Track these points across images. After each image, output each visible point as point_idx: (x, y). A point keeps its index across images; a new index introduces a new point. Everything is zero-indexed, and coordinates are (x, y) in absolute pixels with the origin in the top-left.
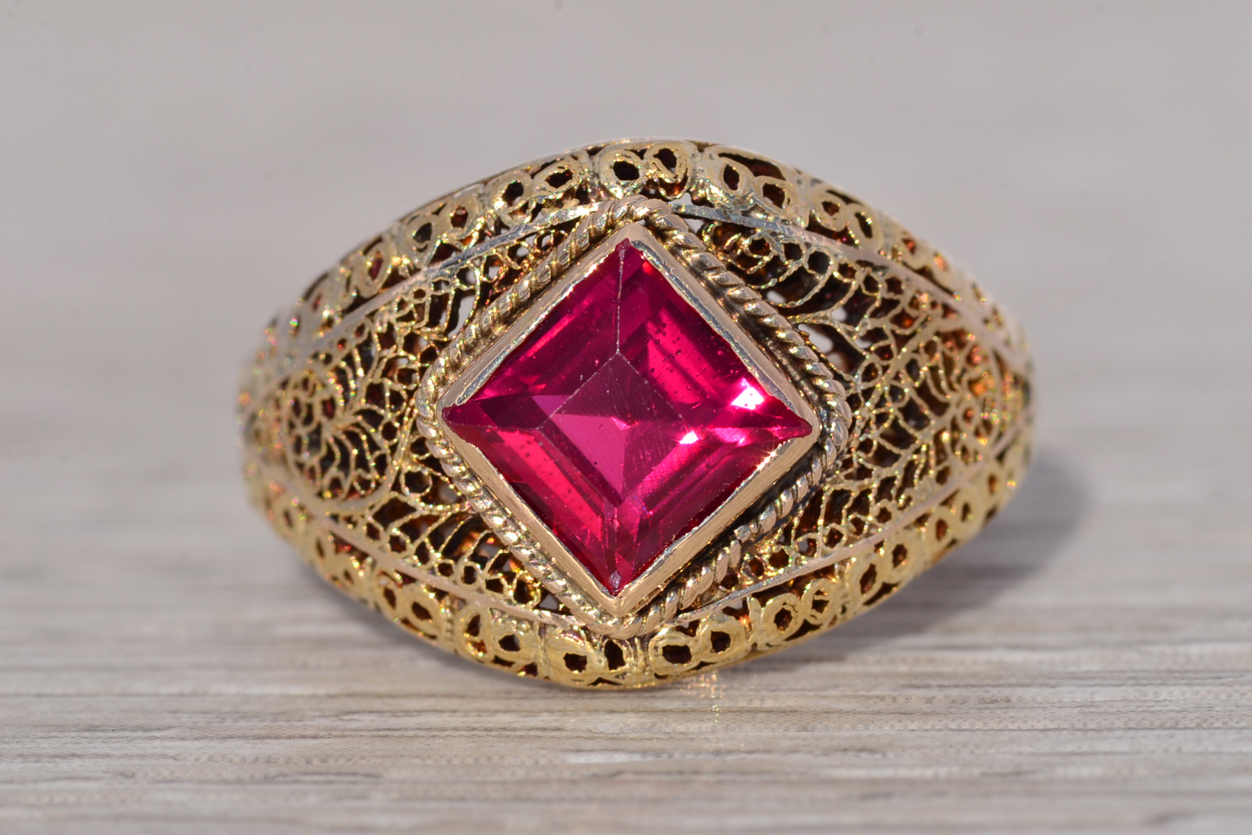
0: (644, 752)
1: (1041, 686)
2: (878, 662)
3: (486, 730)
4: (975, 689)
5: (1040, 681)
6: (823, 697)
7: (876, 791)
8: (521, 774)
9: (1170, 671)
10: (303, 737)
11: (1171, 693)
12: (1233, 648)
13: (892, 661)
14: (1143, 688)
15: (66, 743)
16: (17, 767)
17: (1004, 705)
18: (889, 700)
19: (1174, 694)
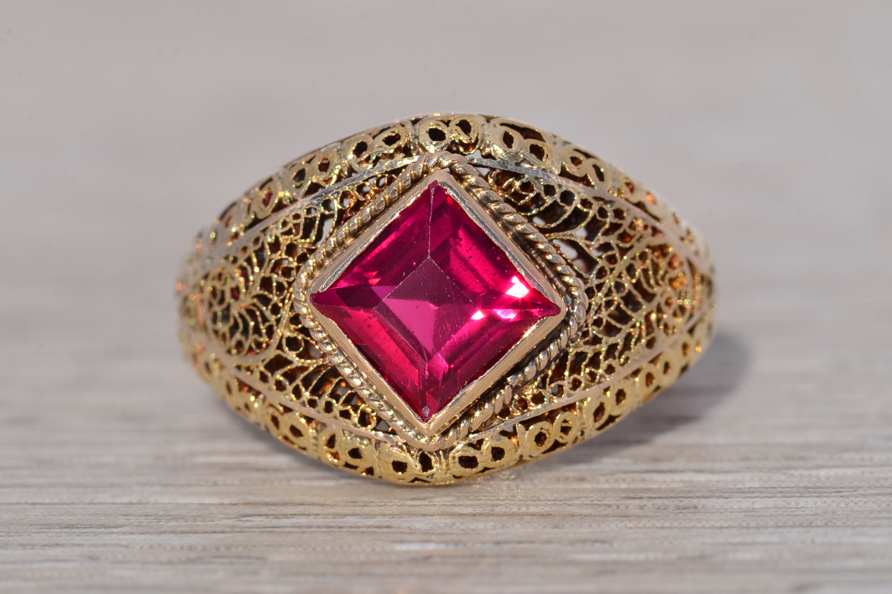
0: (447, 543)
1: (718, 497)
2: (607, 482)
3: (339, 527)
4: (673, 500)
5: (717, 494)
6: (569, 505)
7: (605, 569)
8: (363, 557)
9: (806, 488)
10: (214, 532)
11: (807, 502)
12: (849, 472)
13: (617, 481)
14: (788, 499)
15: (52, 536)
16: (18, 553)
17: (693, 510)
18: (614, 507)
19: (809, 503)
